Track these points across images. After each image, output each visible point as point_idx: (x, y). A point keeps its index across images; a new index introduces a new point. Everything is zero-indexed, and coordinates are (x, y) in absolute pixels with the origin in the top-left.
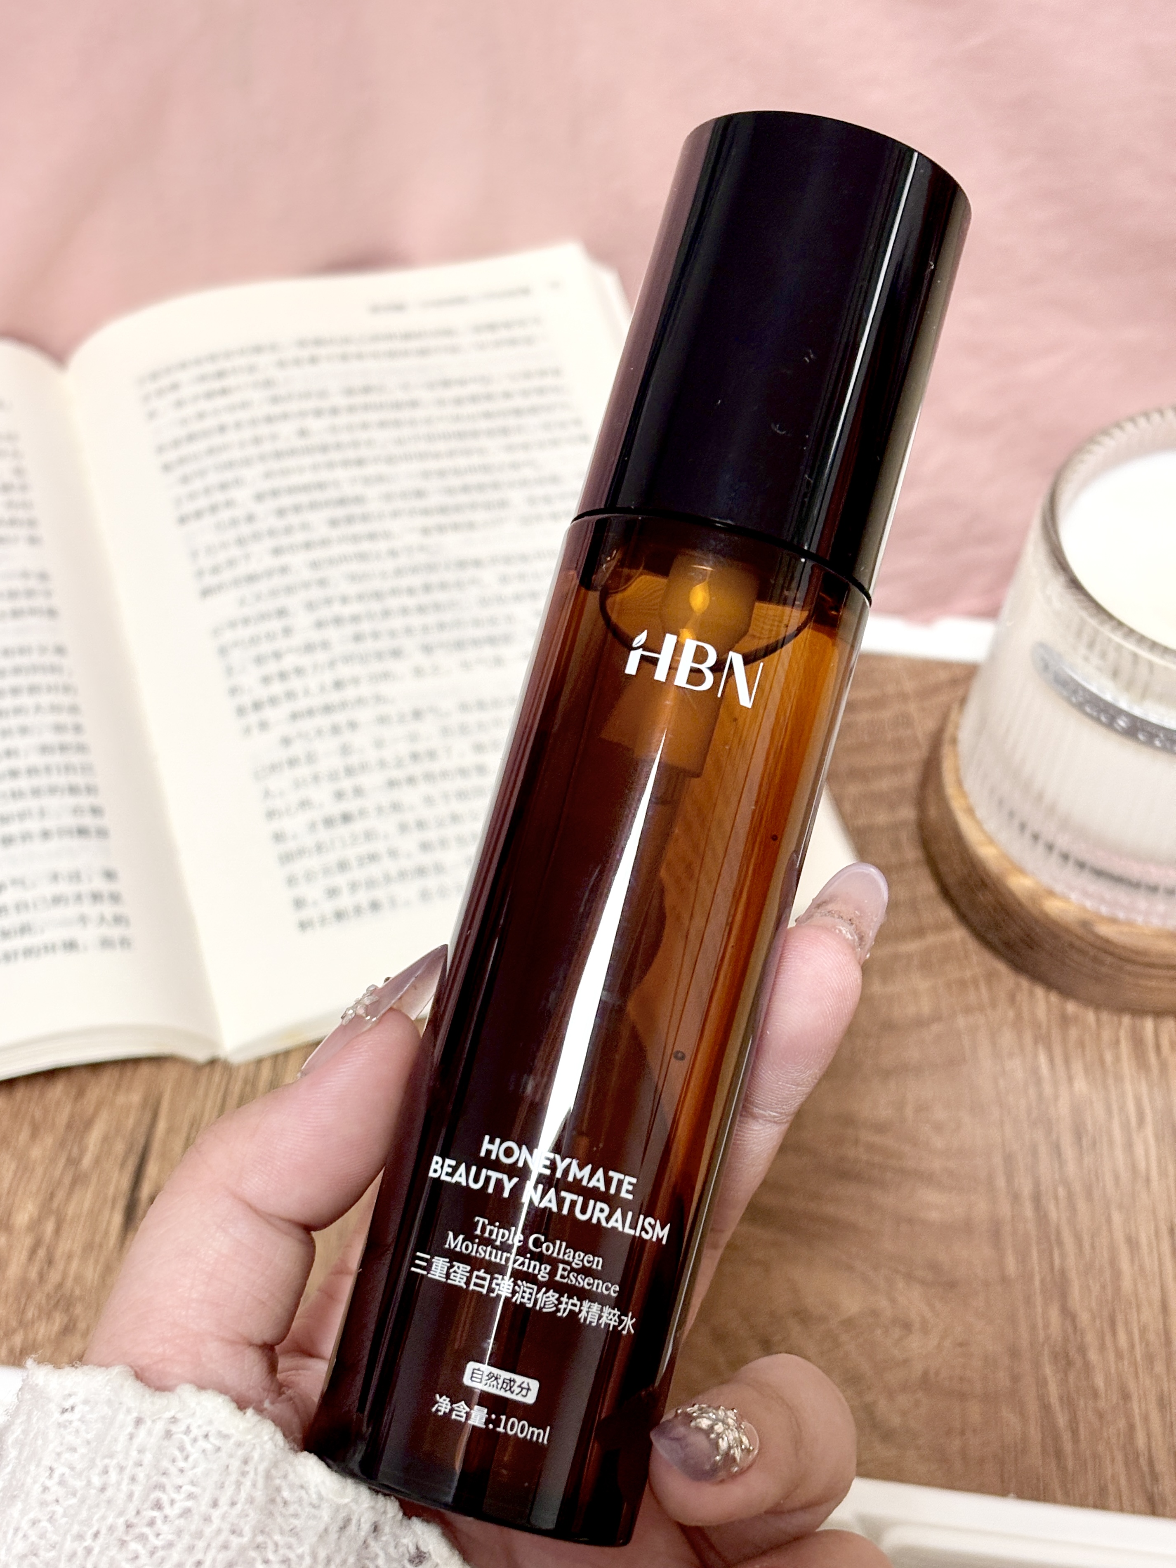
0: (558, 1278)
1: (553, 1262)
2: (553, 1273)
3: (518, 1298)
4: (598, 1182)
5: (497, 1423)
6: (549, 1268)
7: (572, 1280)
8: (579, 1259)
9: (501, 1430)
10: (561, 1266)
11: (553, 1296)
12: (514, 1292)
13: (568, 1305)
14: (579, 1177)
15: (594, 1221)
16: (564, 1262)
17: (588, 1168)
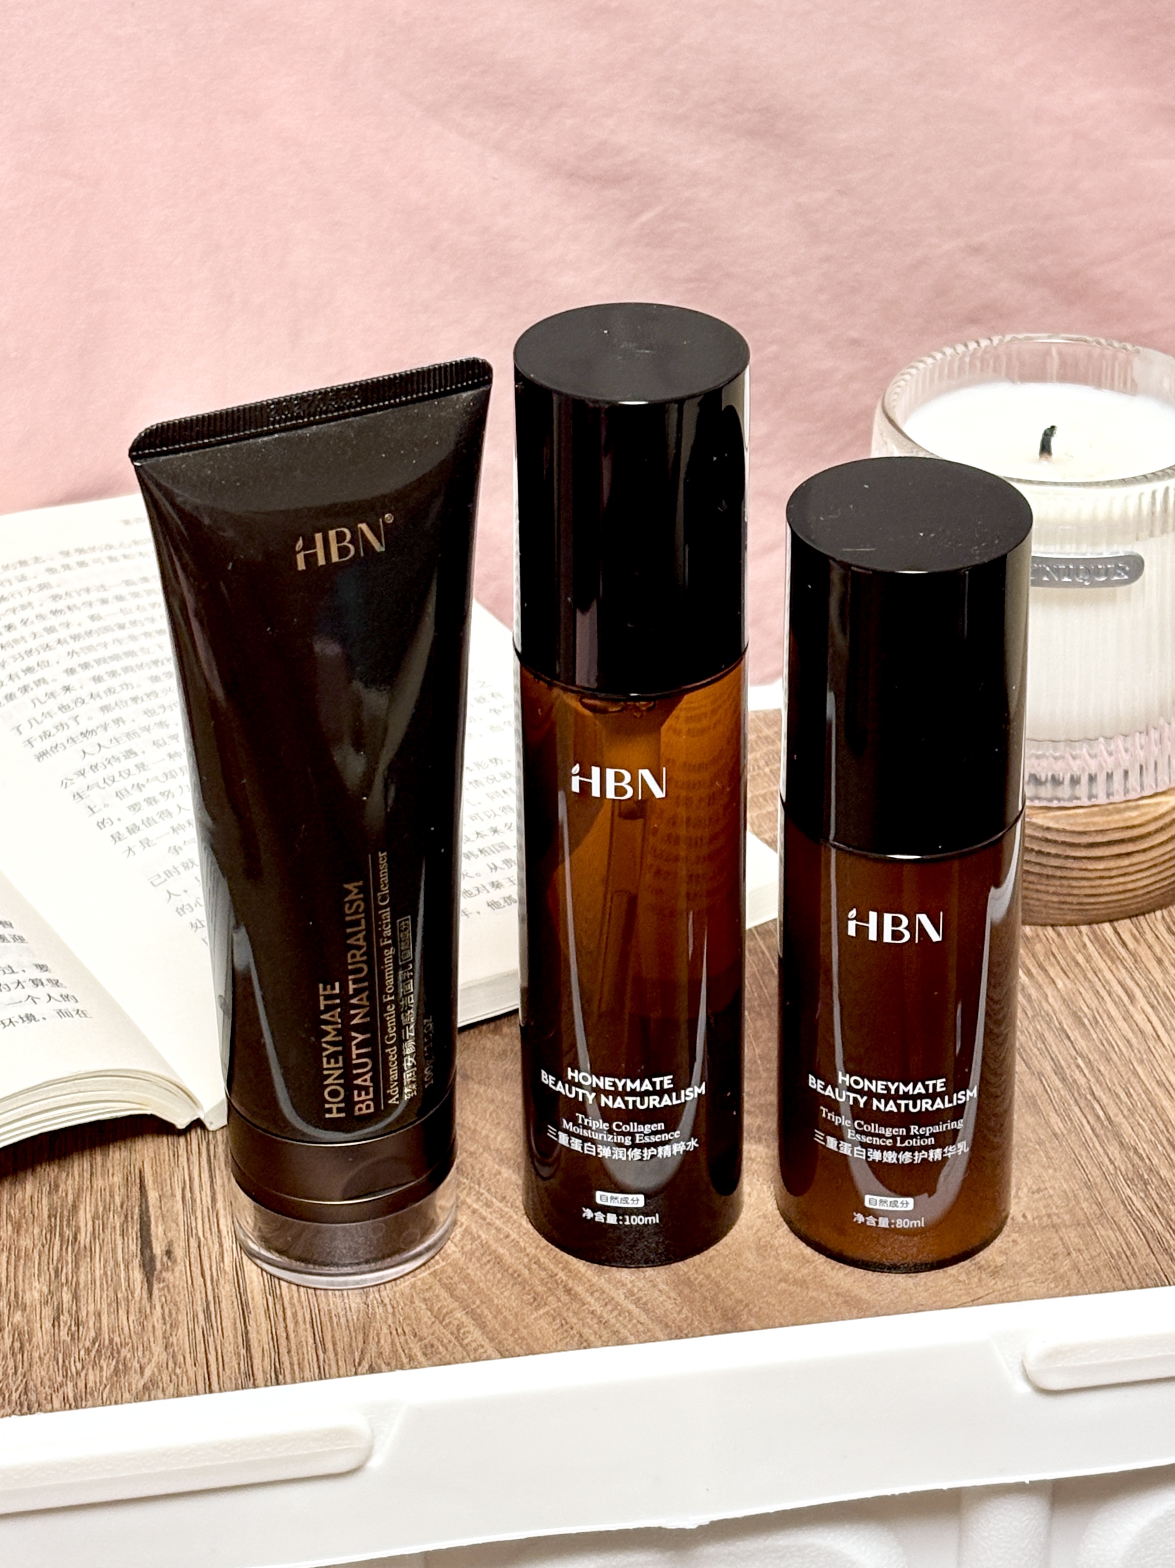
0: (637, 1141)
1: (632, 1135)
2: (633, 1140)
3: (615, 1157)
4: (647, 1086)
5: (624, 1220)
6: (630, 1138)
7: (647, 1140)
8: (647, 1129)
9: (627, 1223)
10: (637, 1135)
11: (637, 1151)
12: (612, 1154)
13: (648, 1153)
14: (633, 1087)
15: (651, 1106)
16: (638, 1132)
17: (638, 1082)
